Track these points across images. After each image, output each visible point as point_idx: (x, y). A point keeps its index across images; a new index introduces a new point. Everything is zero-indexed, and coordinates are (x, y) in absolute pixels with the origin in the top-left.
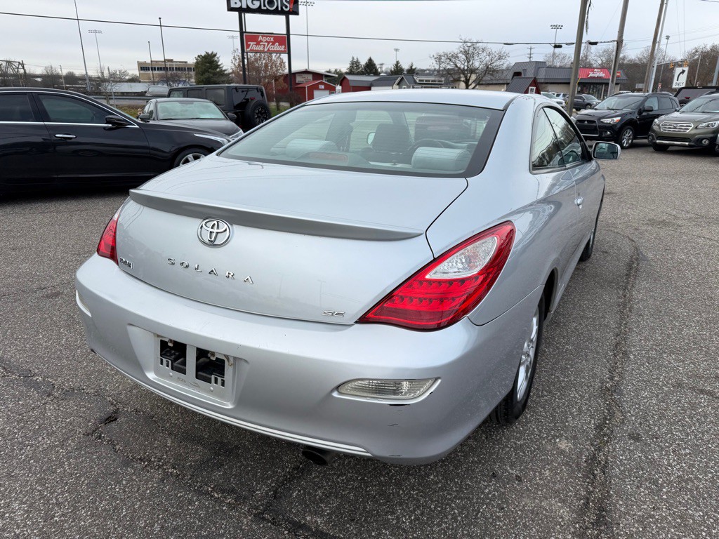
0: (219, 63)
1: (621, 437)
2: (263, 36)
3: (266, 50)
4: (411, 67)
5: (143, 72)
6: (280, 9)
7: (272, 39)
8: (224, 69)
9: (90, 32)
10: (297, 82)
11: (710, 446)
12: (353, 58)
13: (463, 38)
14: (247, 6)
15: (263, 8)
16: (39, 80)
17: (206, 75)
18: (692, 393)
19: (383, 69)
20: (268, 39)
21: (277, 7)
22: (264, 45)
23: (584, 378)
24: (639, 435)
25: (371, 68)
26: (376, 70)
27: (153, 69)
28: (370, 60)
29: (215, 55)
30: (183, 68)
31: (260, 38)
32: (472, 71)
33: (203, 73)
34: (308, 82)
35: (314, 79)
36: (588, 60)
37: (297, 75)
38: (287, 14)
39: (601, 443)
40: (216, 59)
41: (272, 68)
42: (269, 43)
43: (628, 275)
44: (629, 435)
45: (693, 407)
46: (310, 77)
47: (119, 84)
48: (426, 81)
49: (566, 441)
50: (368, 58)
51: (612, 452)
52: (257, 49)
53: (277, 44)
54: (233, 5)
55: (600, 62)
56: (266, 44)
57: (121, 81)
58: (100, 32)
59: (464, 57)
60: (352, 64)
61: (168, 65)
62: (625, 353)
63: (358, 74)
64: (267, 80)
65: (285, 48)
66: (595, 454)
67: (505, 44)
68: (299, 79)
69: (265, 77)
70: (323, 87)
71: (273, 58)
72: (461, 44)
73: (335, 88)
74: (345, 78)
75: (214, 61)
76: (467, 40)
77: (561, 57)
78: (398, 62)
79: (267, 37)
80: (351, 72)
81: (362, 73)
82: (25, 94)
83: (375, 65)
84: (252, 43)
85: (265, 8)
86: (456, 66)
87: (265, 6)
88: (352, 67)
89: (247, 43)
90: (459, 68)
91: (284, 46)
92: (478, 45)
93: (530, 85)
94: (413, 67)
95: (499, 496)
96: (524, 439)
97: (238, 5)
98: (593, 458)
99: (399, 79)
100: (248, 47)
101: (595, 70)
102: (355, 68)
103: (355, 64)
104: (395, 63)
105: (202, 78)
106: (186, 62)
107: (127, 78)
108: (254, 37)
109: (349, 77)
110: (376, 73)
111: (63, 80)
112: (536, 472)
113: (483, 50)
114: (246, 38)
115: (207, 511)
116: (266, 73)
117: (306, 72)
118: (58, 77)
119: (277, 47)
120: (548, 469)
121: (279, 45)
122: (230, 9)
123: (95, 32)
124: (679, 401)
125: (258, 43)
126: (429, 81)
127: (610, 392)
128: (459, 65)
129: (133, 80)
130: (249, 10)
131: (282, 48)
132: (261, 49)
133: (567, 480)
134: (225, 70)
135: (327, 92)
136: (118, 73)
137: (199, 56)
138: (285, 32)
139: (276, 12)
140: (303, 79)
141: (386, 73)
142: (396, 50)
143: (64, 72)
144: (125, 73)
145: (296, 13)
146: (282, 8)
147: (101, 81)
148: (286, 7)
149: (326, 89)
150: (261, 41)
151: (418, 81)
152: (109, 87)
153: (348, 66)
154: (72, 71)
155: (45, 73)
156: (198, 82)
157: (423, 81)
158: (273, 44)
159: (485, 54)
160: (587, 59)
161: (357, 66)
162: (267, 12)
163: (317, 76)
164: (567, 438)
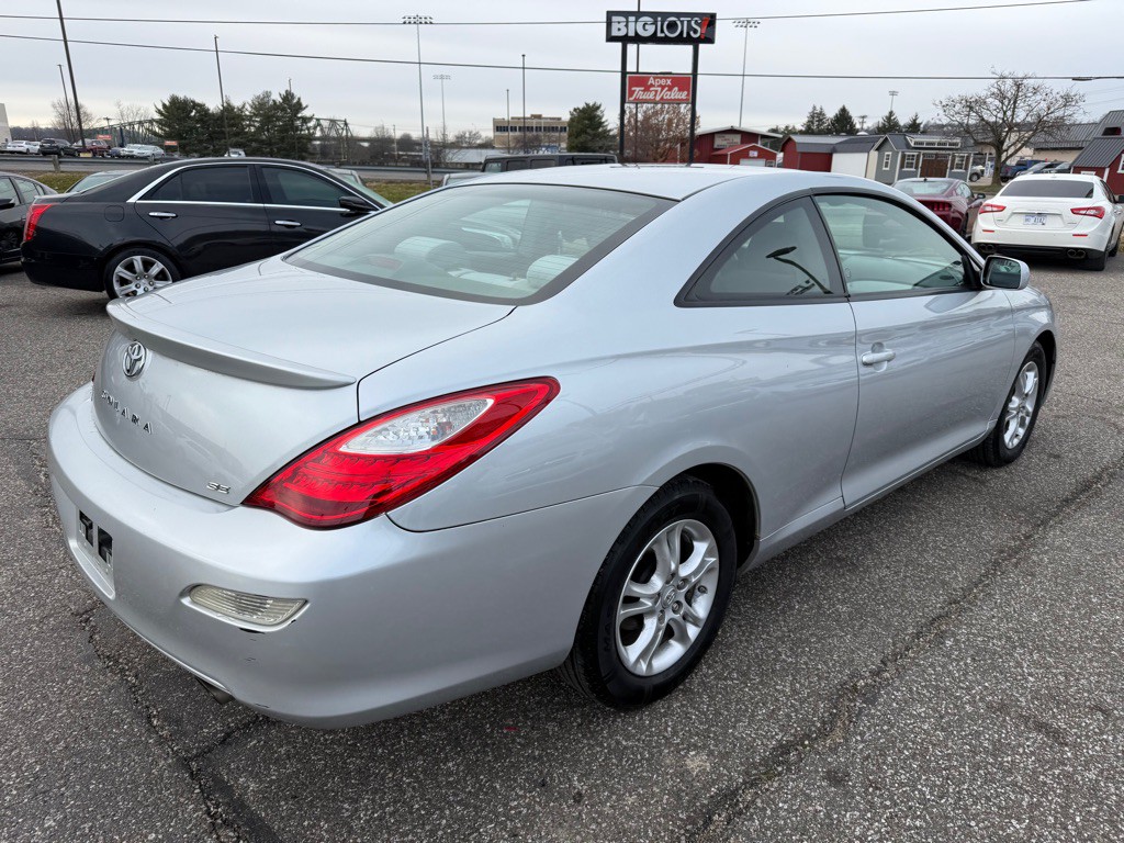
0: (603, 120)
1: (810, 772)
2: (655, 78)
3: (658, 98)
4: (915, 120)
5: (498, 133)
6: (685, 35)
7: (669, 82)
8: (609, 128)
9: (436, 77)
10: (715, 146)
11: (973, 824)
12: (814, 108)
13: (999, 72)
14: (636, 33)
15: (659, 34)
16: (366, 144)
17: (583, 138)
18: (1017, 727)
19: (865, 126)
20: (663, 82)
21: (682, 32)
22: (656, 91)
23: (825, 663)
24: (848, 775)
25: (843, 122)
26: (852, 126)
27: (513, 129)
28: (844, 110)
29: (598, 108)
30: (553, 127)
31: (651, 81)
32: (1012, 127)
33: (578, 135)
34: (733, 146)
35: (743, 142)
37: (716, 136)
38: (695, 42)
39: (764, 774)
40: (599, 113)
41: (677, 126)
42: (663, 87)
43: (1067, 501)
44: (829, 772)
45: (998, 749)
46: (737, 139)
47: (463, 152)
48: (928, 144)
49: (705, 757)
50: (841, 107)
51: (772, 793)
52: (644, 97)
53: (676, 88)
54: (615, 33)
56: (659, 89)
57: (471, 147)
58: (448, 77)
59: (997, 103)
60: (813, 117)
61: (534, 123)
62: (941, 636)
63: (820, 133)
64: (668, 145)
65: (688, 95)
66: (737, 789)
67: (1074, 79)
68: (718, 142)
69: (666, 140)
70: (756, 154)
71: (682, 110)
72: (995, 81)
73: (775, 155)
74: (790, 139)
75: (595, 117)
76: (1006, 73)
78: (891, 113)
79: (661, 78)
80: (808, 131)
81: (828, 132)
82: (245, 166)
83: (850, 118)
84: (637, 89)
85: (663, 35)
86: (983, 119)
87: (662, 31)
88: (811, 122)
89: (630, 88)
90: (988, 123)
91: (686, 93)
92: (1025, 81)
94: (918, 122)
95: (527, 815)
96: (638, 740)
97: (622, 33)
98: (730, 795)
99: (881, 140)
100: (631, 95)
102: (816, 124)
103: (817, 116)
104: (887, 114)
105: (576, 141)
106: (559, 119)
107: (478, 142)
108: (641, 80)
109: (797, 139)
110: (852, 131)
111: (395, 145)
112: (613, 794)
113: (1036, 91)
114: (631, 81)
115: (129, 740)
116: (668, 134)
117: (732, 131)
118: (390, 140)
119: (675, 94)
120: (639, 794)
121: (679, 90)
122: (610, 39)
123: (442, 77)
124: (978, 735)
125: (647, 89)
126: (933, 144)
127: (851, 697)
128: (985, 117)
129: (487, 145)
130: (638, 39)
131: (683, 95)
132: (651, 97)
133: (656, 817)
134: (610, 130)
135: (763, 162)
136: (467, 135)
137: (575, 110)
138: (690, 71)
139: (680, 40)
140: (725, 143)
141: (866, 131)
142: (893, 93)
143: (398, 135)
144: (476, 136)
145: (710, 40)
146: (688, 34)
147: (444, 146)
148: (695, 31)
149: (759, 157)
150: (652, 85)
151: (912, 145)
152: (450, 156)
153: (805, 120)
154: (408, 132)
155: (374, 135)
156: (570, 149)
157: (922, 143)
158: (670, 89)
159: (1038, 97)
161: (820, 120)
162: (666, 41)
163: (749, 137)
164: (711, 753)
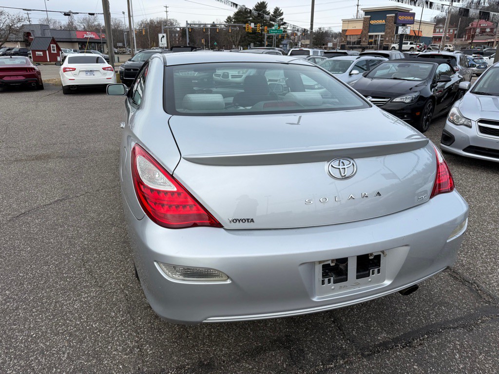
36: (74, 25)
55: (83, 27)
67: (24, 10)
77: (52, 21)
93: (51, 43)
101: (87, 33)
160: (72, 24)
